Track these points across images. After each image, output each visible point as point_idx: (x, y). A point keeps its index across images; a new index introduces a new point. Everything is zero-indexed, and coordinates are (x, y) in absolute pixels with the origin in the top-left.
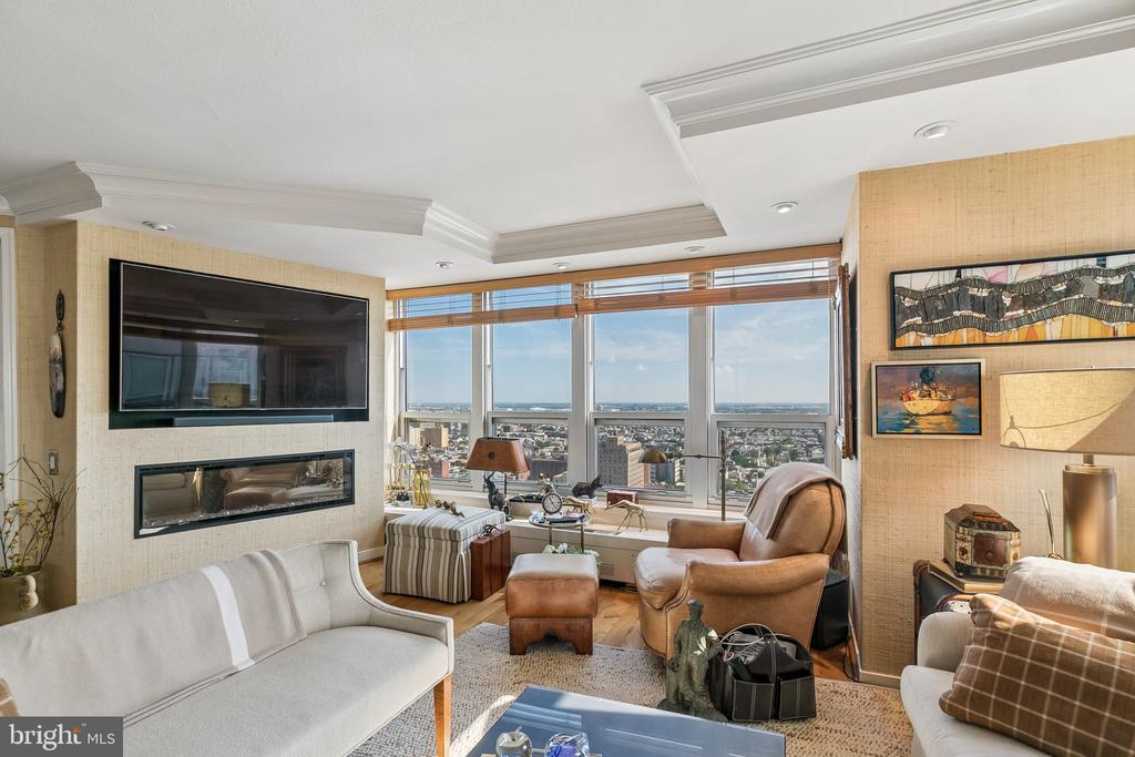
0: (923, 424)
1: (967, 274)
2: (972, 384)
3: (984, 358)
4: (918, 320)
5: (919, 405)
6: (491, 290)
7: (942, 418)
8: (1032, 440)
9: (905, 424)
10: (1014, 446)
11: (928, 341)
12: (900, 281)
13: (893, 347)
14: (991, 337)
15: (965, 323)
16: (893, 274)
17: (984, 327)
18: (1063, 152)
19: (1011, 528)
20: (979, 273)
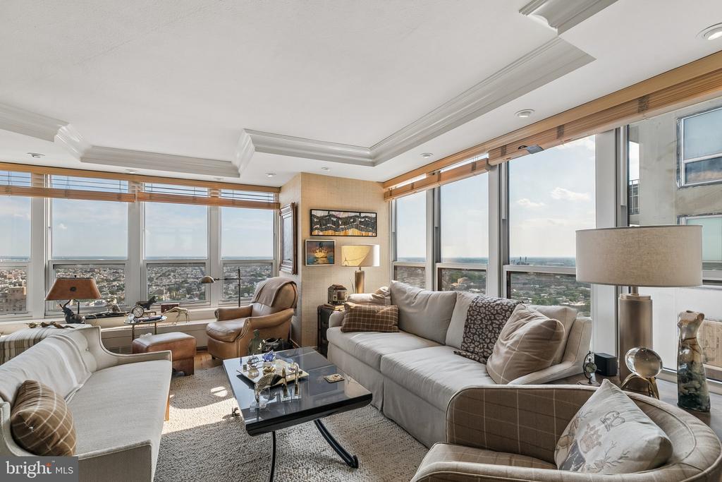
0: (320, 261)
1: (331, 213)
2: (331, 248)
3: (335, 240)
4: (318, 226)
5: (319, 254)
6: (51, 174)
7: (325, 259)
8: (350, 264)
9: (315, 261)
10: (346, 266)
11: (321, 233)
12: (314, 212)
13: (311, 234)
14: (337, 233)
15: (330, 228)
16: (311, 210)
17: (335, 230)
18: (352, 180)
19: (344, 289)
20: (333, 213)
